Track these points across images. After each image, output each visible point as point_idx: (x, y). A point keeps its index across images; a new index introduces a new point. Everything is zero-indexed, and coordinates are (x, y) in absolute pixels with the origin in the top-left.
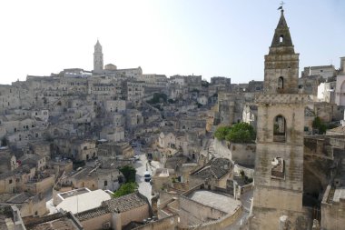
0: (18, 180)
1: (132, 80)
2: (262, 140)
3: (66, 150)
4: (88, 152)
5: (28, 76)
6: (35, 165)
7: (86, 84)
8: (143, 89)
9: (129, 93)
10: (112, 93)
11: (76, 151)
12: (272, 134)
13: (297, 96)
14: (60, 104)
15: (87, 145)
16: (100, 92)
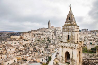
0: (23, 56)
1: (58, 30)
2: (61, 61)
3: (37, 49)
4: (42, 50)
5: (32, 30)
6: (28, 53)
7: (45, 32)
8: (60, 33)
9: (56, 34)
10: (52, 34)
11: (40, 50)
12: (64, 59)
13: (73, 44)
14: (38, 37)
15: (42, 48)
16: (48, 34)
